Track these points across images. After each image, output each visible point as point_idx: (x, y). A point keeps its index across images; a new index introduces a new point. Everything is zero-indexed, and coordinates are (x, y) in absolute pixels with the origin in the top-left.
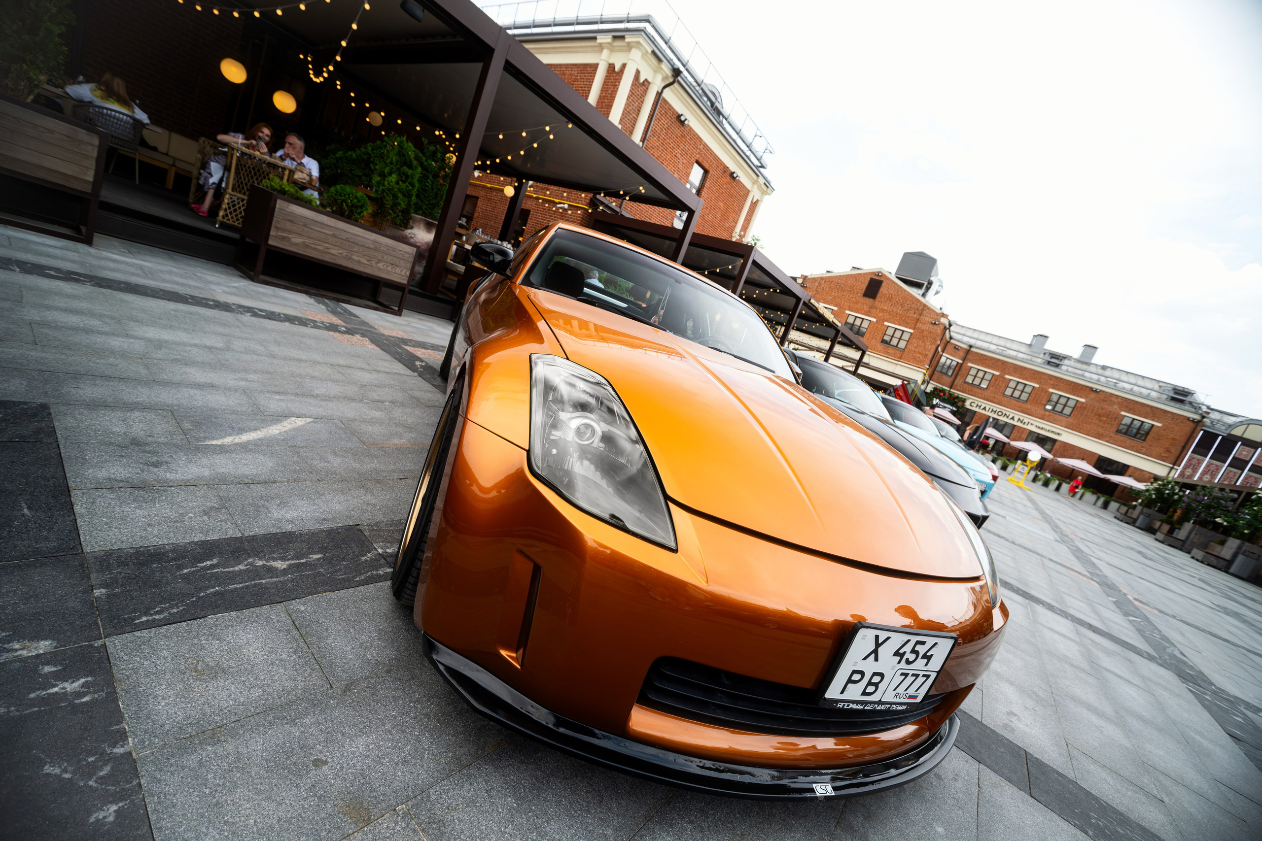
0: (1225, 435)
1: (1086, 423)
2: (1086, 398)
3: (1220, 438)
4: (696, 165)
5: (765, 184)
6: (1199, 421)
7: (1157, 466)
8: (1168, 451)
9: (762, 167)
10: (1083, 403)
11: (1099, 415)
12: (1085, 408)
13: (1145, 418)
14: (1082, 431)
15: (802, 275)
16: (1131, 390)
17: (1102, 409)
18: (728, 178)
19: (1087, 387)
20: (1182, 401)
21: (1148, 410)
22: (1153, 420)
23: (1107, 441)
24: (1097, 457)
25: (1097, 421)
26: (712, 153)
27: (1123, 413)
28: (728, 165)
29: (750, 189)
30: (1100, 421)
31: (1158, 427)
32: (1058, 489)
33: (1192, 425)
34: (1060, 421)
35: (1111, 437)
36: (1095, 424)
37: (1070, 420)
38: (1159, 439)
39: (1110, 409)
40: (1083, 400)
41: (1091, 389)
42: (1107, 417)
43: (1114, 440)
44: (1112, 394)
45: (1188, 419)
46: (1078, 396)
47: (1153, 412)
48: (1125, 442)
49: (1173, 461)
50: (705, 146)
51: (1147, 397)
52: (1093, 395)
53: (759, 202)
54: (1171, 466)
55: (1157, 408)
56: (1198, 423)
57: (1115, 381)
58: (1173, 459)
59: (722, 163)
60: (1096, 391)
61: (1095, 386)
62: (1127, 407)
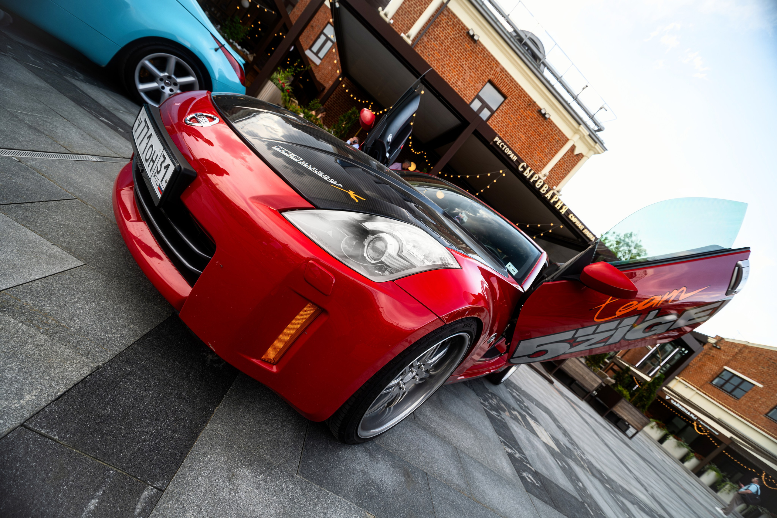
4: (488, 86)
5: (589, 135)
9: (600, 130)
15: (717, 336)
18: (536, 114)
26: (512, 80)
28: (535, 100)
29: (569, 137)
50: (503, 70)
53: (584, 158)
59: (526, 95)
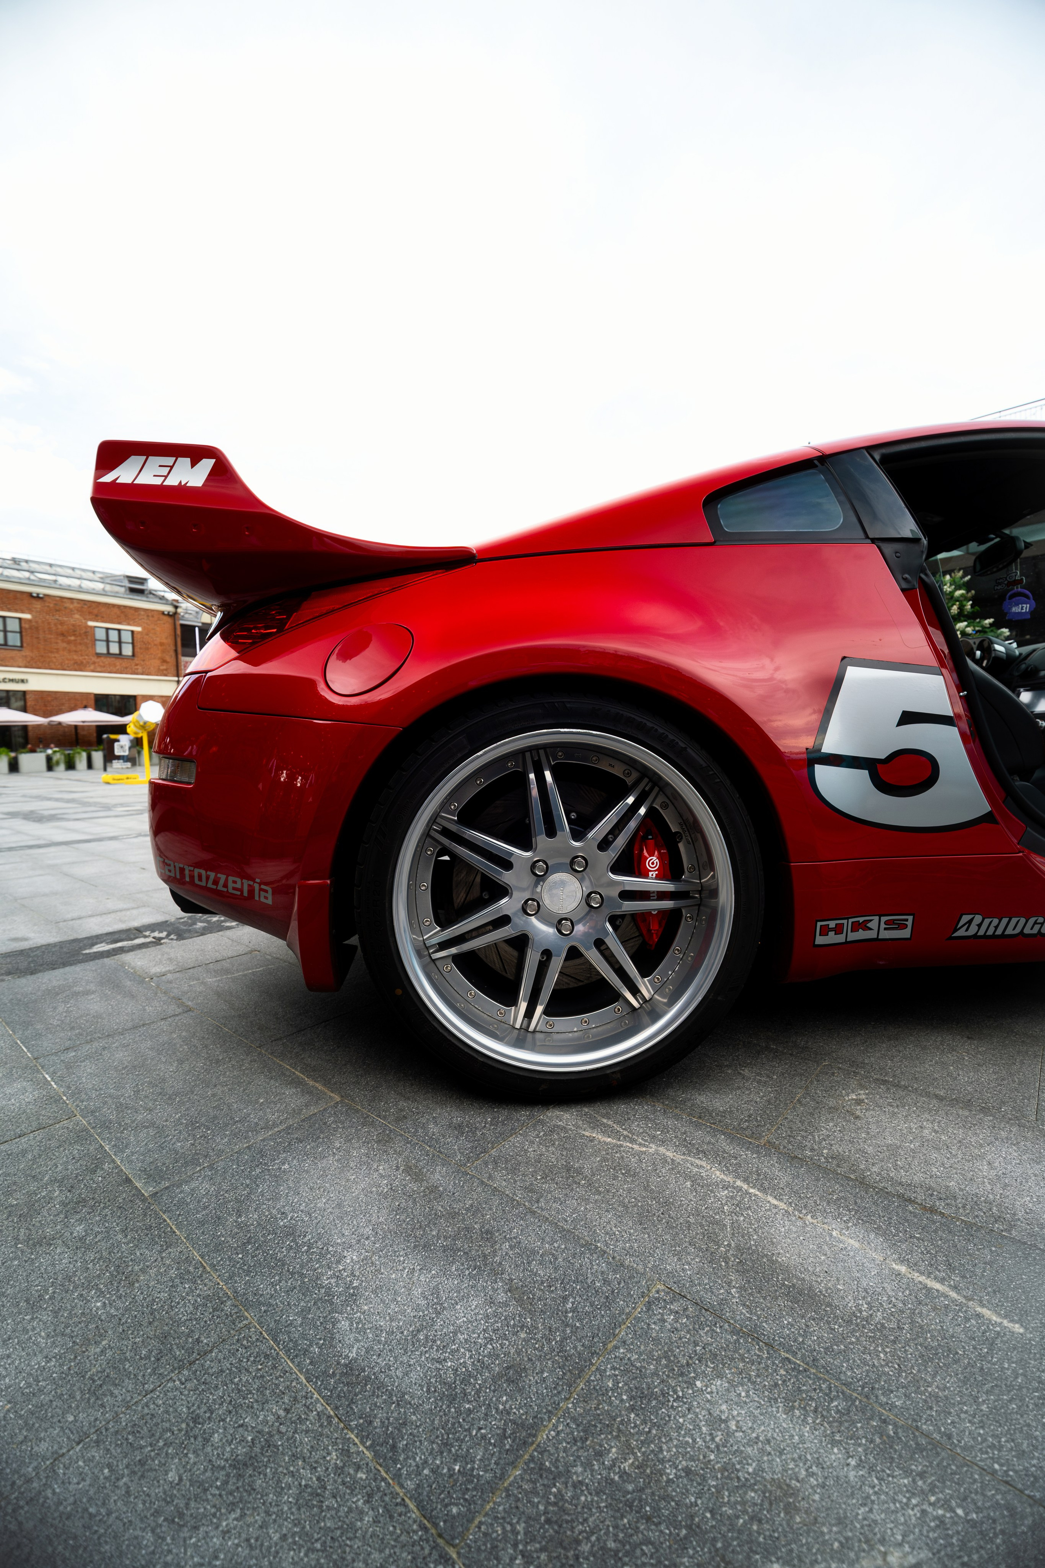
0: (200, 625)
1: (51, 652)
2: (30, 611)
3: (197, 629)
6: (176, 613)
7: (163, 684)
8: (164, 661)
10: (29, 621)
11: (63, 634)
12: (37, 628)
13: (119, 623)
14: (53, 666)
16: (80, 587)
17: (62, 624)
19: (22, 593)
20: (141, 592)
21: (116, 610)
22: (129, 624)
23: (93, 671)
24: (92, 697)
25: (65, 645)
27: (91, 623)
30: (69, 642)
31: (138, 632)
32: (90, 766)
33: (170, 620)
34: (12, 658)
35: (94, 663)
36: (64, 649)
37: (26, 652)
38: (147, 649)
39: (72, 621)
40: (27, 616)
41: (30, 595)
42: (74, 635)
43: (101, 666)
44: (62, 598)
45: (163, 613)
46: (16, 611)
47: (124, 614)
48: (115, 665)
49: (175, 672)
51: (104, 593)
52: (38, 605)
54: (176, 679)
55: (125, 607)
56: (174, 616)
57: (53, 578)
58: (173, 670)
60: (38, 597)
61: (34, 590)
62: (90, 613)
